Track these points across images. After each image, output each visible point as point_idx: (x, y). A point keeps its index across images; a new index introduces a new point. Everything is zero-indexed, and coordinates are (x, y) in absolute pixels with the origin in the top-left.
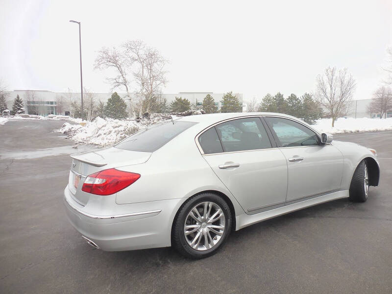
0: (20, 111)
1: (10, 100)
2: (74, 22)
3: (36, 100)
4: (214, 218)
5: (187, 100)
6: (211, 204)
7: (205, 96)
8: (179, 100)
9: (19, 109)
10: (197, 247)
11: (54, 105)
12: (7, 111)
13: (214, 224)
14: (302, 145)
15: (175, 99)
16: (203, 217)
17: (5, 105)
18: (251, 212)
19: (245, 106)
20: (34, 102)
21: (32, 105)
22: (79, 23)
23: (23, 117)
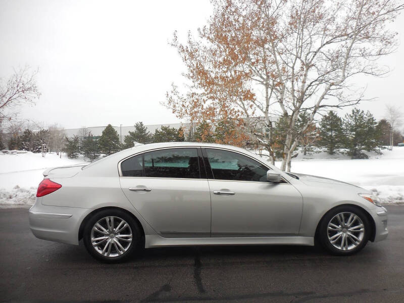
18: (166, 235)
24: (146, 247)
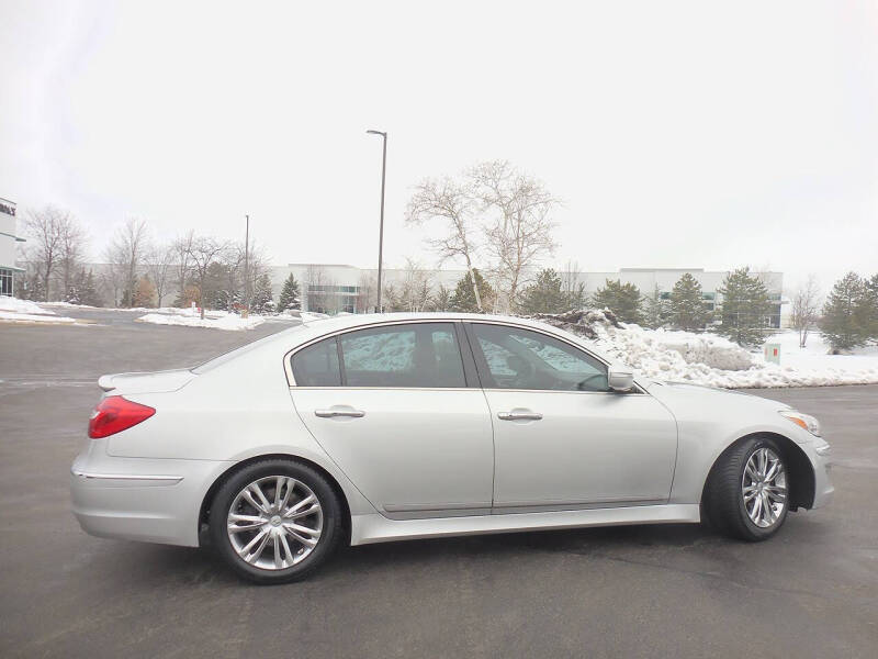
0: (292, 304)
1: (278, 283)
2: (377, 133)
3: (323, 283)
4: (298, 511)
5: (634, 287)
6: (291, 482)
7: (679, 277)
8: (615, 287)
9: (291, 301)
10: (254, 560)
11: (355, 294)
12: (271, 303)
13: (297, 521)
15: (605, 282)
16: (273, 506)
17: (269, 293)
18: (394, 514)
19: (787, 303)
20: (320, 288)
21: (316, 293)
22: (385, 135)
23: (293, 315)
24: (354, 542)
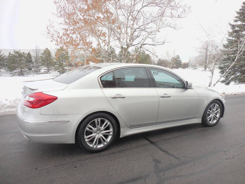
14: (173, 87)
18: (132, 127)
24: (121, 137)
